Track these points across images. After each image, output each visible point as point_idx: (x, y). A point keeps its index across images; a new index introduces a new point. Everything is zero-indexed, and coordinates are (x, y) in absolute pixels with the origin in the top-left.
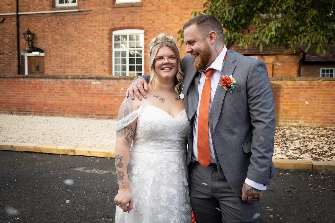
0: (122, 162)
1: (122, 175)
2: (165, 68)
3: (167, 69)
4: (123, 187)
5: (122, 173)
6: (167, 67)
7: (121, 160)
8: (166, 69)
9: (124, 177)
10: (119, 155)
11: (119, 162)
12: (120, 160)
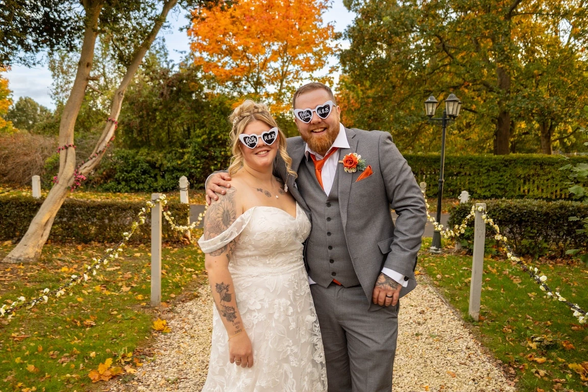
0: (229, 293)
1: (232, 312)
2: (260, 152)
3: (264, 152)
4: (237, 330)
5: (233, 308)
6: (262, 151)
7: (228, 291)
8: (262, 153)
9: (236, 314)
10: (222, 284)
11: (226, 294)
12: (225, 290)
